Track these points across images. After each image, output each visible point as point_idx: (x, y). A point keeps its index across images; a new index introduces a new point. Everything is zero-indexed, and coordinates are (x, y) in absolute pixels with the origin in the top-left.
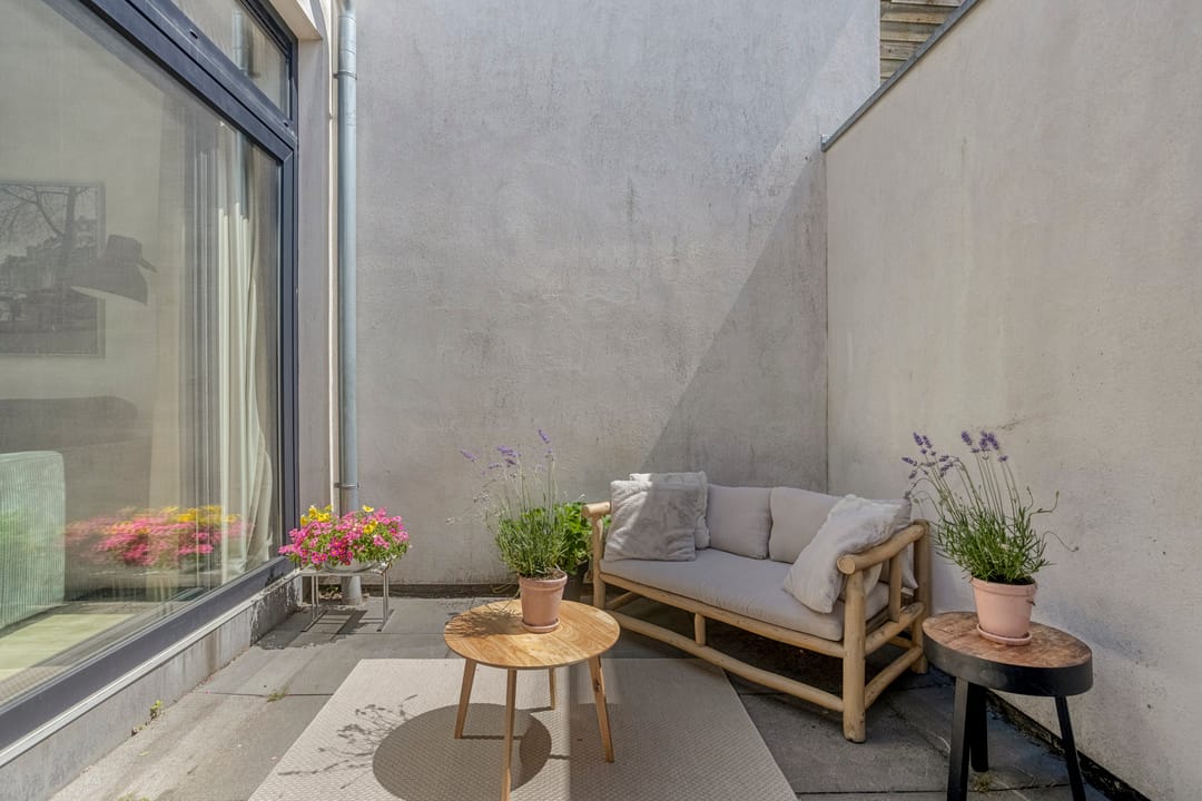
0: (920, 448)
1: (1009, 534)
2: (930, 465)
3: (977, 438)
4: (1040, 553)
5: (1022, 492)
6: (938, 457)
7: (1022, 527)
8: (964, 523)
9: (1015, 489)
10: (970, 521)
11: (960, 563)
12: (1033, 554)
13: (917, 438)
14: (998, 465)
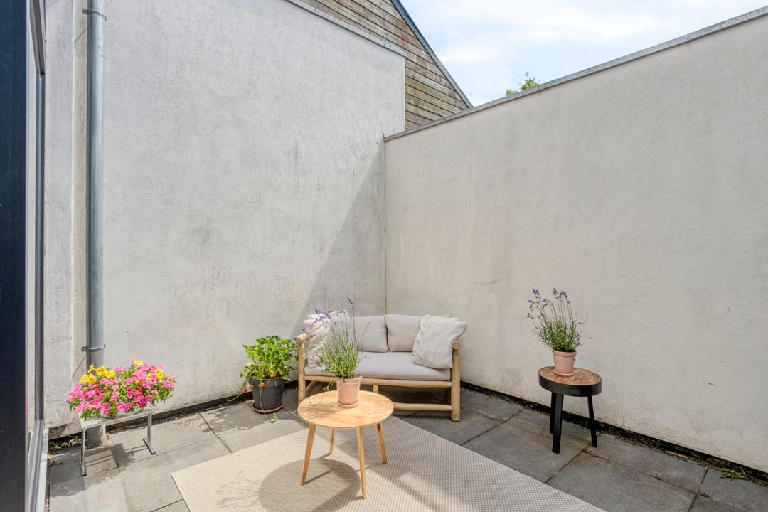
0: (535, 296)
1: (567, 332)
2: (538, 302)
3: (559, 292)
4: (578, 340)
5: (574, 314)
6: (542, 299)
7: (572, 329)
8: (551, 327)
9: (571, 314)
10: (553, 326)
11: (548, 344)
12: (576, 340)
13: (534, 291)
14: (565, 303)
